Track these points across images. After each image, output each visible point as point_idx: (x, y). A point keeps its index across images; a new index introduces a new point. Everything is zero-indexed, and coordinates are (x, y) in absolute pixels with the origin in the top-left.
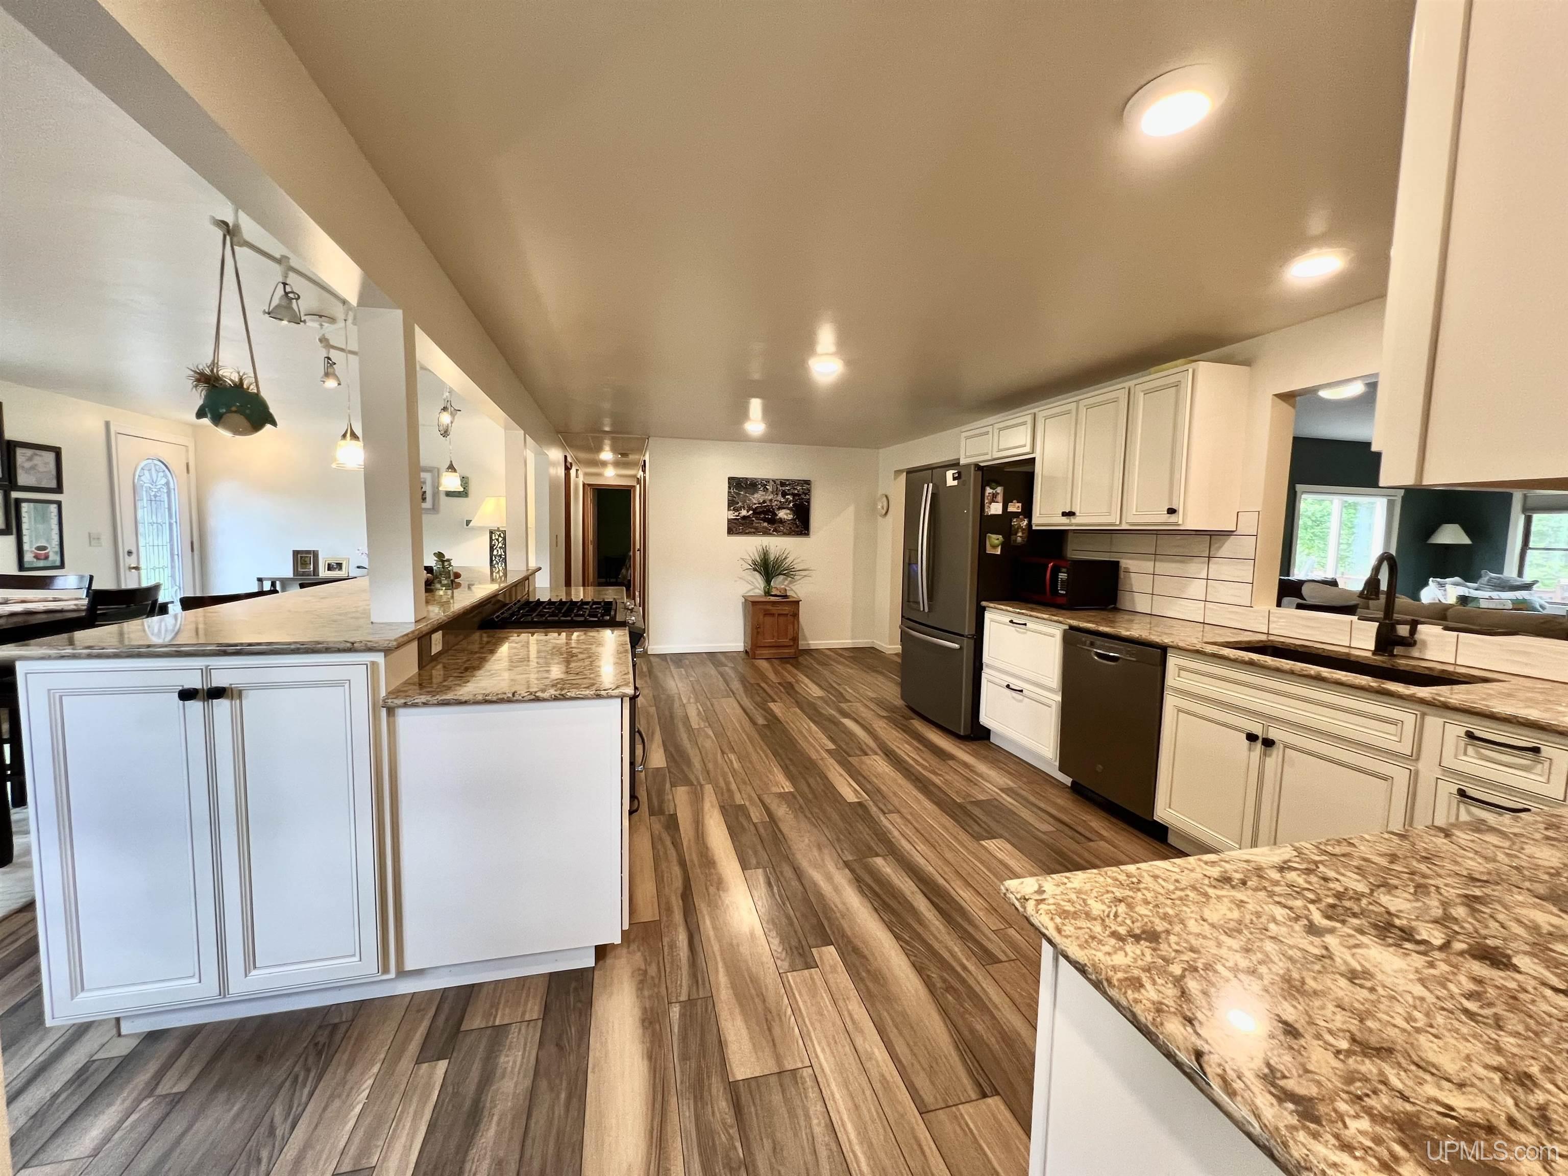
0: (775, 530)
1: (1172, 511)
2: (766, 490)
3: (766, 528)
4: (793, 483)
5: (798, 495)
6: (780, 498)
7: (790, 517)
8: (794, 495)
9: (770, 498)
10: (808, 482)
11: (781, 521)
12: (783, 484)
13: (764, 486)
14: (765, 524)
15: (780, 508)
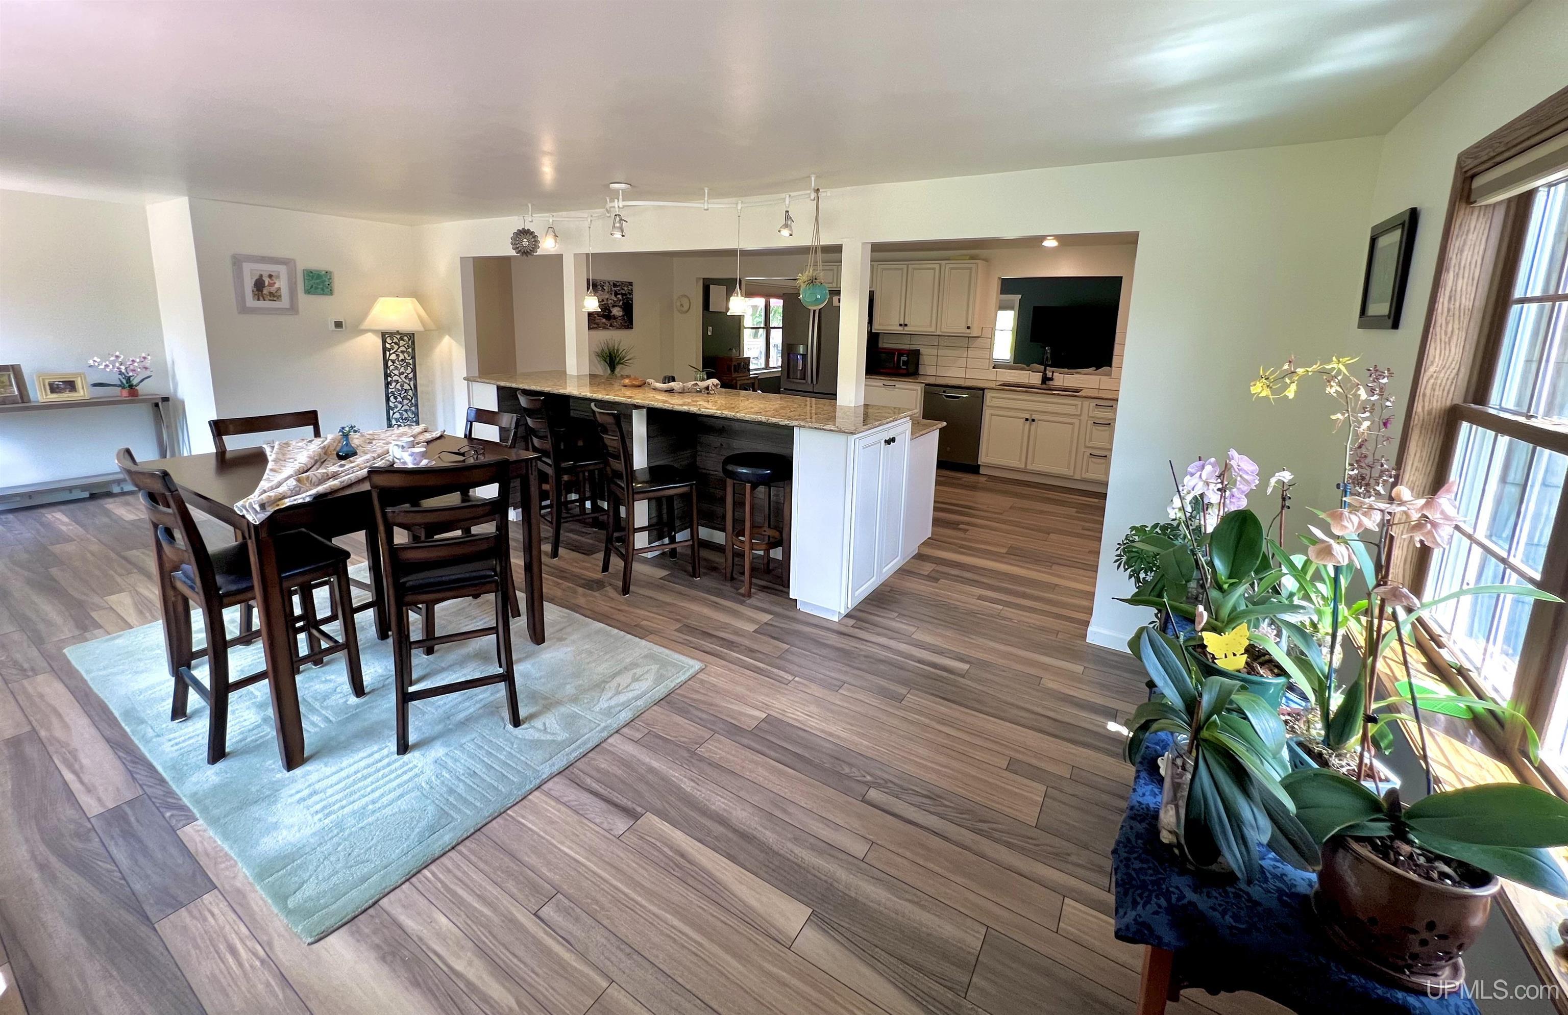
0: (611, 326)
1: (968, 328)
2: (603, 290)
3: (604, 323)
4: (623, 284)
5: (625, 295)
6: (613, 297)
7: (621, 313)
8: (623, 295)
9: (607, 297)
10: (631, 284)
11: (615, 318)
12: (615, 285)
13: (602, 286)
14: (604, 320)
15: (613, 306)
